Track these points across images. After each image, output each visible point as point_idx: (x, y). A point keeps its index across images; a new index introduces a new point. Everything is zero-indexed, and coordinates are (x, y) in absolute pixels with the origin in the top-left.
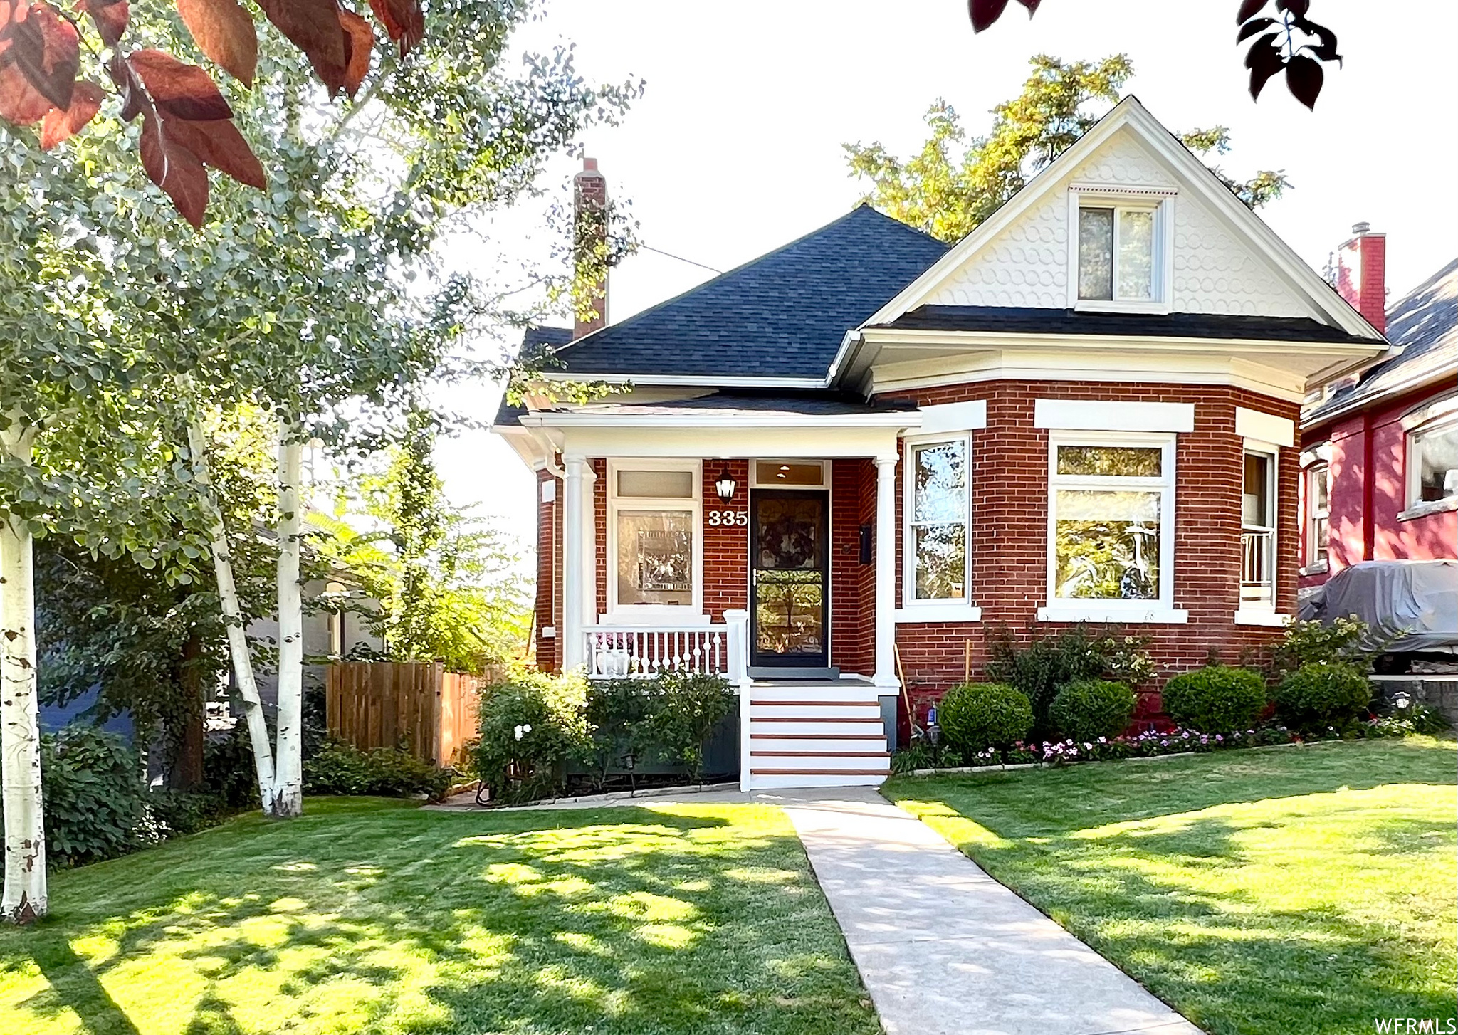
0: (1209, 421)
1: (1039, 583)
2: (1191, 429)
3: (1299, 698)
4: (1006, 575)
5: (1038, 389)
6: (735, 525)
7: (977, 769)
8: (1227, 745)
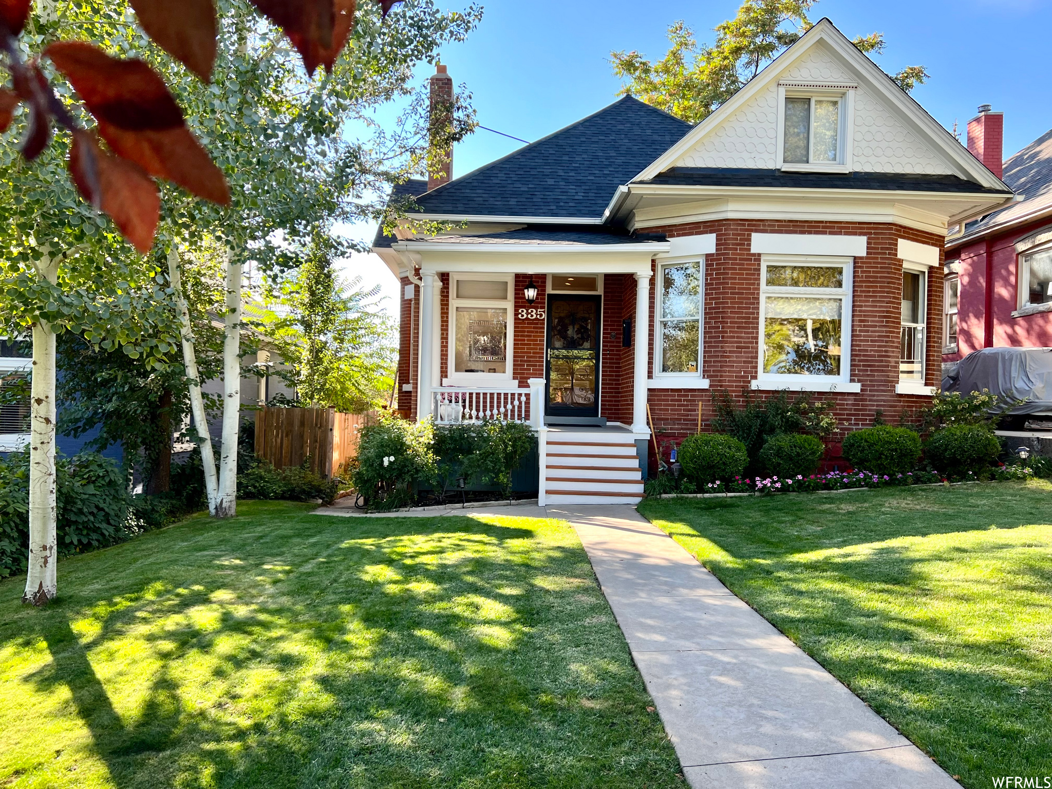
0: (878, 249)
1: (752, 362)
2: (864, 254)
3: (946, 450)
4: (728, 357)
5: (754, 225)
6: (536, 319)
7: (707, 495)
8: (892, 483)
